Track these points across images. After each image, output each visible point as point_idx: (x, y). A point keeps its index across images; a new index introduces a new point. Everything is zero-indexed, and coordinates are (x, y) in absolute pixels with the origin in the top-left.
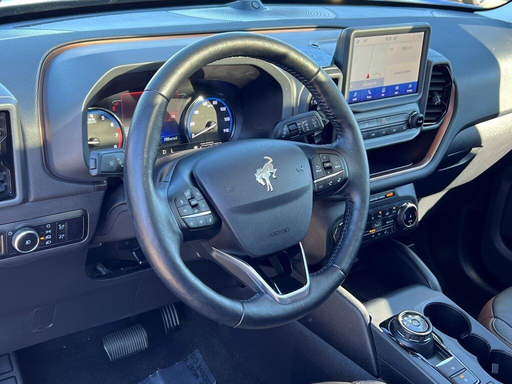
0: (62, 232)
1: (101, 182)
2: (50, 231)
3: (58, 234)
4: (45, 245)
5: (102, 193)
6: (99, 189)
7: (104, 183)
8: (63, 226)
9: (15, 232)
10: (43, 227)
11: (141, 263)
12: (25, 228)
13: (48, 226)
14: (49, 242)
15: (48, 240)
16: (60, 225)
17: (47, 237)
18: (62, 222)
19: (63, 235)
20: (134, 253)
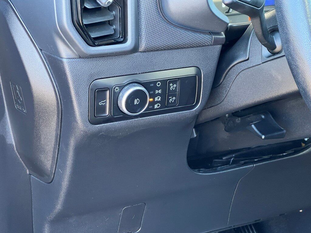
0: (173, 93)
1: (219, 34)
2: (160, 91)
3: (168, 96)
4: (153, 108)
5: (219, 47)
6: (216, 42)
7: (221, 35)
8: (175, 85)
9: (122, 87)
10: (152, 85)
11: (263, 137)
12: (133, 84)
13: (159, 84)
14: (158, 106)
15: (157, 102)
16: (171, 85)
17: (156, 99)
18: (174, 81)
19: (174, 98)
20: (253, 126)
